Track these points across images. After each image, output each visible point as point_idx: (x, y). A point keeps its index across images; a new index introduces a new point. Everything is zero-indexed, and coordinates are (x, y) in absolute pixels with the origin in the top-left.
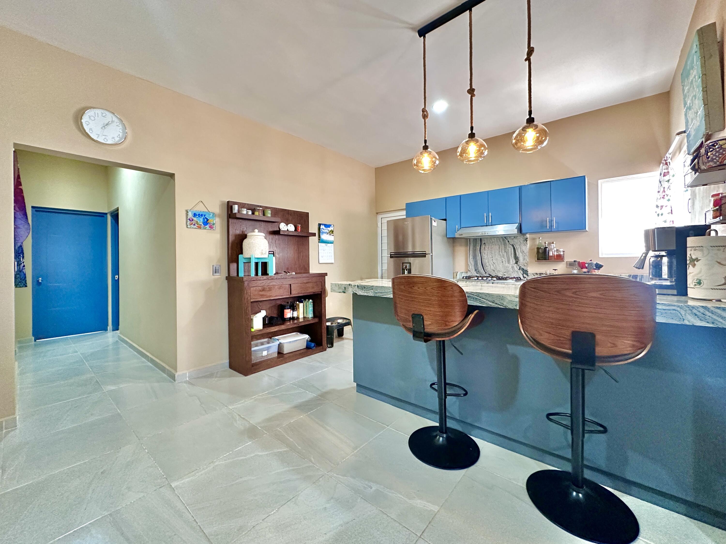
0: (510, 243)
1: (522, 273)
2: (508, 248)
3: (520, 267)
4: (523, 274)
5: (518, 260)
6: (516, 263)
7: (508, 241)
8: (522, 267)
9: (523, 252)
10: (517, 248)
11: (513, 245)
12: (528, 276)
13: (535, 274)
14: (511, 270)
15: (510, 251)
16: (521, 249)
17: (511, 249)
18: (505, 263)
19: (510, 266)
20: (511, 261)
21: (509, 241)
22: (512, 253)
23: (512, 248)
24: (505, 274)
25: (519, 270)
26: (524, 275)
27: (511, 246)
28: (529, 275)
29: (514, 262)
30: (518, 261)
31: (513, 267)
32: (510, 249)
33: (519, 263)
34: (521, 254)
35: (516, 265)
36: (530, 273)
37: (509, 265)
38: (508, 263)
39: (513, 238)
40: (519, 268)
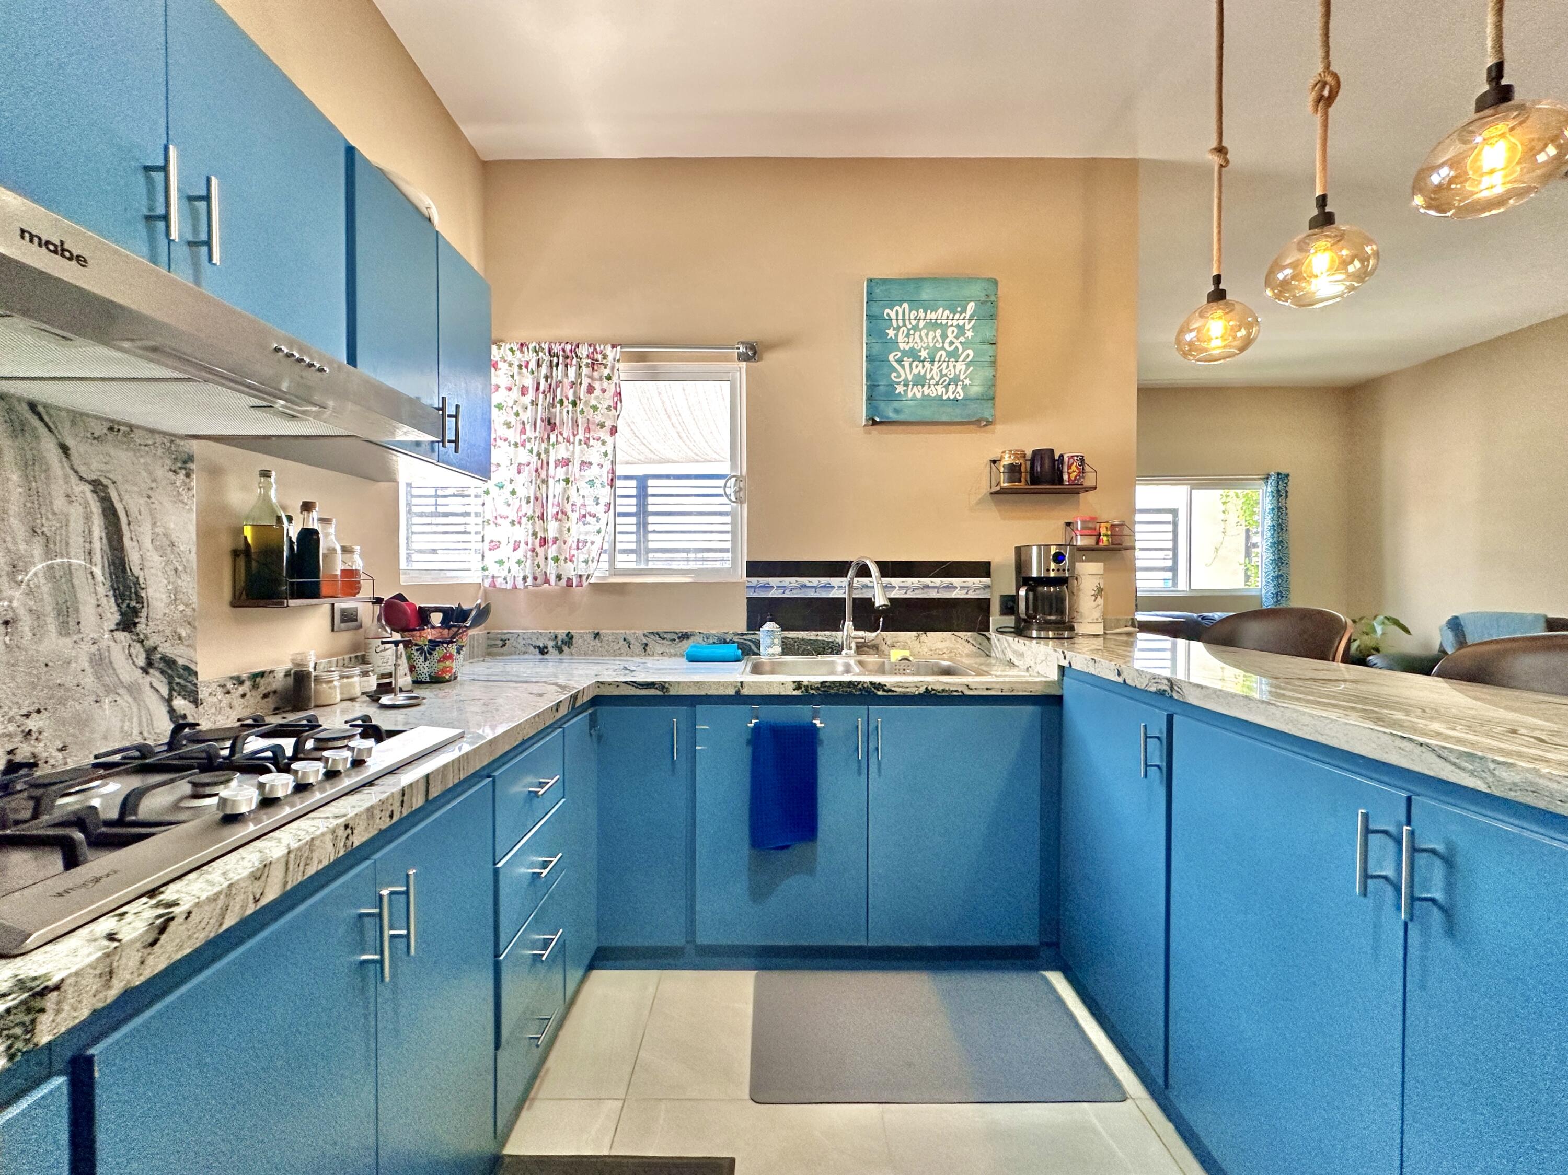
0: (82, 470)
1: (165, 691)
2: (59, 503)
3: (150, 652)
4: (169, 701)
5: (140, 600)
6: (128, 623)
7: (65, 449)
8: (166, 649)
9: (167, 546)
10: (134, 511)
11: (97, 486)
12: (196, 702)
13: (230, 685)
14: (89, 680)
15: (76, 526)
16: (154, 524)
17: (88, 518)
18: (38, 632)
19: (82, 656)
20: (88, 613)
21: (70, 442)
22: (97, 545)
23: (96, 508)
24: (32, 724)
25: (145, 671)
26: (180, 703)
27: (87, 488)
28: (203, 694)
29: (113, 616)
30: (135, 612)
31: (100, 662)
32: (76, 512)
33: (141, 627)
34: (154, 559)
35: (122, 636)
36: (208, 684)
37: (68, 641)
38: (64, 630)
39: (100, 430)
40: (141, 661)
